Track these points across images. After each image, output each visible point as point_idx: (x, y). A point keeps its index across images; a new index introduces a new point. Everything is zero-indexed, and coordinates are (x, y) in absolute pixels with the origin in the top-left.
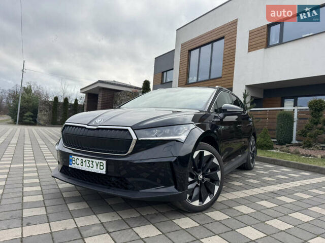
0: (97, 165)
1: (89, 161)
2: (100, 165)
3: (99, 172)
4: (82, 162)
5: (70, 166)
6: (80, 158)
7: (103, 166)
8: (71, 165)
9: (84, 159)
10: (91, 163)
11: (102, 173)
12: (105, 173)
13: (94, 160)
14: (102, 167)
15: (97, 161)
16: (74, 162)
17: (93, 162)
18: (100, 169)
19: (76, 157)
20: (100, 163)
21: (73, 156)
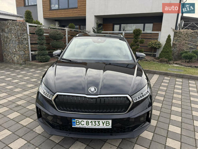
0: (103, 124)
1: (96, 122)
2: (106, 123)
3: (106, 128)
4: (88, 123)
5: (73, 126)
6: (85, 121)
7: (109, 123)
8: (75, 125)
9: (90, 121)
10: (97, 123)
11: (108, 128)
12: (111, 127)
13: (101, 121)
14: (107, 124)
15: (103, 121)
16: (78, 124)
17: (99, 122)
18: (106, 125)
19: (80, 120)
20: (106, 122)
21: (76, 120)
